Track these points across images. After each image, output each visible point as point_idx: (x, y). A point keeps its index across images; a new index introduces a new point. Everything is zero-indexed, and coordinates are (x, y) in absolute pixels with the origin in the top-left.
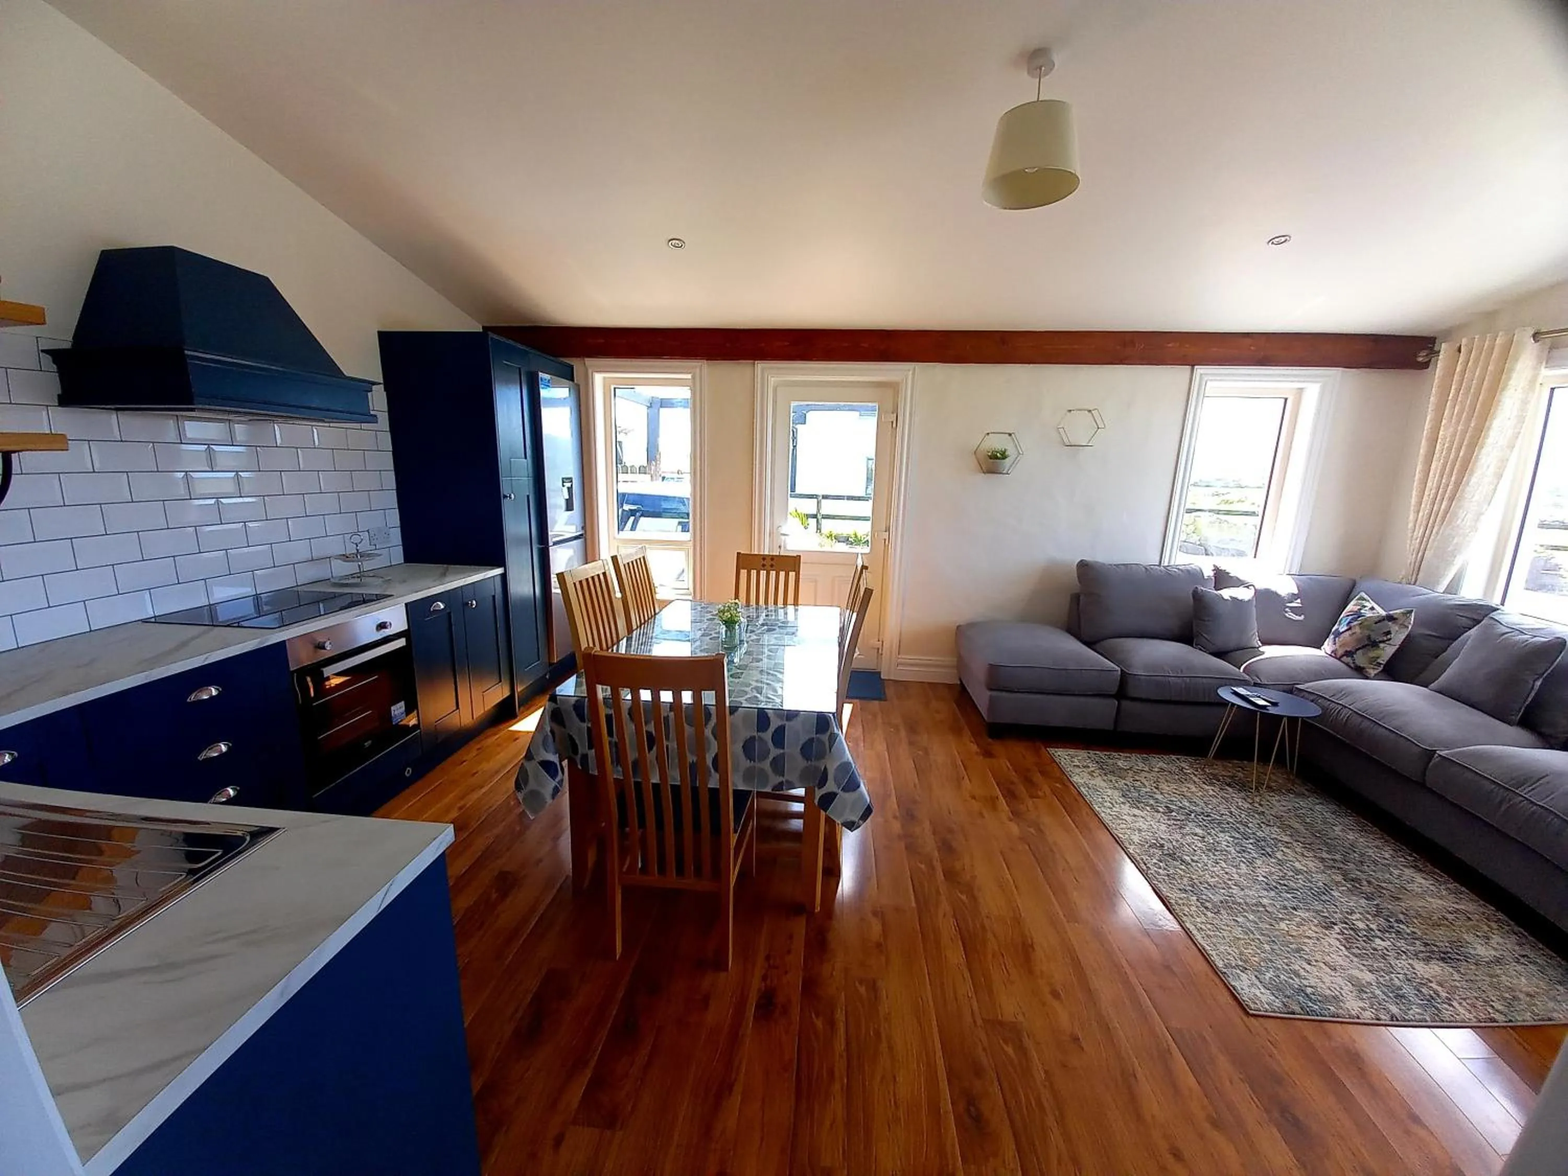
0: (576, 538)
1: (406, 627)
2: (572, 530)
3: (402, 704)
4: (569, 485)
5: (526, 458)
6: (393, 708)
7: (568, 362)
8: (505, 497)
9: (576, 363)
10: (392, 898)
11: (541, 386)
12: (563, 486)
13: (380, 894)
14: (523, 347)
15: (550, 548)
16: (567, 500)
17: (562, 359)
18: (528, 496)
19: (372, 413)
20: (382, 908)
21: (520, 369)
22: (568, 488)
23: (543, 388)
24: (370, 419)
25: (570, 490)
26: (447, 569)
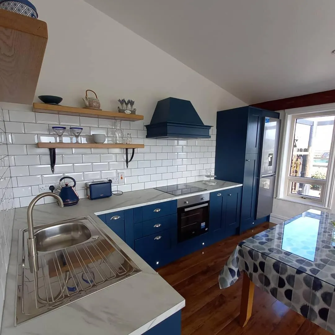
0: (272, 176)
1: (209, 200)
2: (271, 172)
3: (205, 223)
4: (271, 156)
5: (256, 147)
6: (202, 224)
7: (278, 112)
8: (247, 160)
9: (281, 112)
10: (153, 327)
11: (265, 122)
12: (269, 157)
13: (151, 322)
14: (261, 109)
15: (260, 179)
16: (270, 162)
17: (275, 111)
18: (255, 160)
19: (210, 135)
20: (149, 329)
21: (258, 117)
22: (271, 157)
23: (266, 122)
24: (209, 137)
25: (272, 158)
26: (225, 182)
